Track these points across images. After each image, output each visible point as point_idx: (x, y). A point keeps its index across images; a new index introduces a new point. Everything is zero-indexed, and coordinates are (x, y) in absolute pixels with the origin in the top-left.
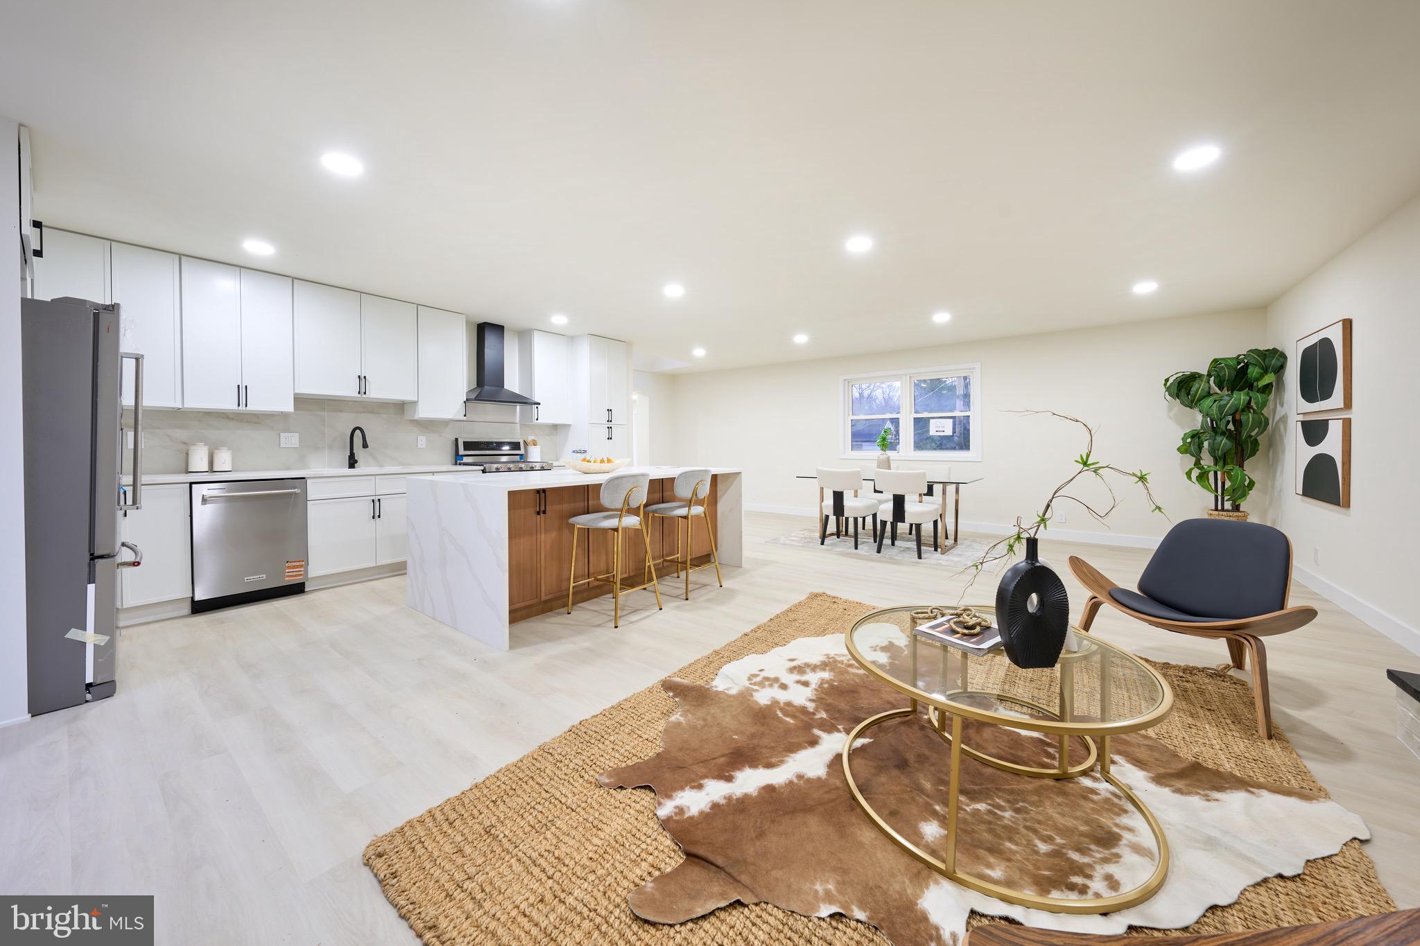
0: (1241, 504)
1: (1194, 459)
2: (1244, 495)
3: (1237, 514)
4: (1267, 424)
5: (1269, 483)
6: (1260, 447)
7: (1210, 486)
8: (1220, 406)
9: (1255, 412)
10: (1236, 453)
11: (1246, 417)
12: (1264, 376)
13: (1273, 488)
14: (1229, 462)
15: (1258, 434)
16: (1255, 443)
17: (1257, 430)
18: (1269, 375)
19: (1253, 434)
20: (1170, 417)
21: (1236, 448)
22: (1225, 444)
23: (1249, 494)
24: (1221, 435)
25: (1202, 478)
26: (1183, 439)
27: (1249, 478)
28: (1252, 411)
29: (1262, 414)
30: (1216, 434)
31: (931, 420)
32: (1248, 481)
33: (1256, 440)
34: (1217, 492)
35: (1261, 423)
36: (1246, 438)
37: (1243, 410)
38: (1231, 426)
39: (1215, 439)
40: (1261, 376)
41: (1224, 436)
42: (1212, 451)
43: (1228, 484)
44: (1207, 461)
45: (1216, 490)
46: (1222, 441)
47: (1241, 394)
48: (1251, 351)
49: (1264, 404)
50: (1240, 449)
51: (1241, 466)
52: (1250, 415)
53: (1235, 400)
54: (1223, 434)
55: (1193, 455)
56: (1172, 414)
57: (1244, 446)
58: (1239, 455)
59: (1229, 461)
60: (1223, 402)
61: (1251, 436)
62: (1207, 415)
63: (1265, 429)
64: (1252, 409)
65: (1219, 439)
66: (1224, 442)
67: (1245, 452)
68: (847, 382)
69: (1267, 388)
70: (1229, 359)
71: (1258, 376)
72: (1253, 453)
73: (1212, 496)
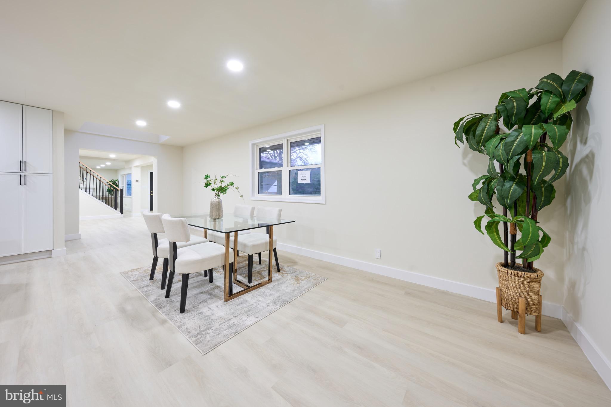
0: (534, 262)
1: (485, 207)
2: (537, 253)
3: (528, 274)
4: (566, 165)
5: (567, 234)
6: (556, 195)
7: (500, 238)
8: (506, 144)
9: (549, 149)
10: (528, 202)
11: (538, 156)
12: (561, 107)
13: (572, 241)
14: (521, 212)
15: (554, 179)
16: (551, 190)
17: (553, 172)
18: (568, 104)
19: (547, 178)
20: (464, 164)
21: (528, 196)
22: (515, 191)
23: (543, 251)
24: (510, 180)
25: (492, 227)
26: (473, 185)
27: (543, 232)
28: (546, 149)
29: (560, 153)
30: (504, 180)
31: (299, 172)
32: (541, 234)
33: (551, 186)
34: (507, 246)
35: (558, 163)
36: (539, 184)
37: (535, 148)
38: (522, 171)
39: (504, 185)
40: (558, 106)
41: (514, 181)
42: (502, 200)
43: (519, 236)
44: (498, 209)
45: (507, 245)
46: (510, 187)
47: (532, 127)
48: (545, 78)
49: (562, 139)
50: (531, 194)
51: (534, 218)
52: (544, 154)
53: (525, 135)
54: (512, 179)
55: (482, 202)
56: (466, 161)
57: (537, 193)
58: (531, 203)
59: (520, 209)
60: (510, 139)
61: (545, 182)
62: (493, 157)
63: (563, 172)
64: (547, 147)
65: (507, 184)
66: (513, 188)
67: (538, 201)
68: (255, 146)
69: (565, 120)
70: (518, 90)
71: (553, 106)
72: (548, 201)
73: (502, 252)
